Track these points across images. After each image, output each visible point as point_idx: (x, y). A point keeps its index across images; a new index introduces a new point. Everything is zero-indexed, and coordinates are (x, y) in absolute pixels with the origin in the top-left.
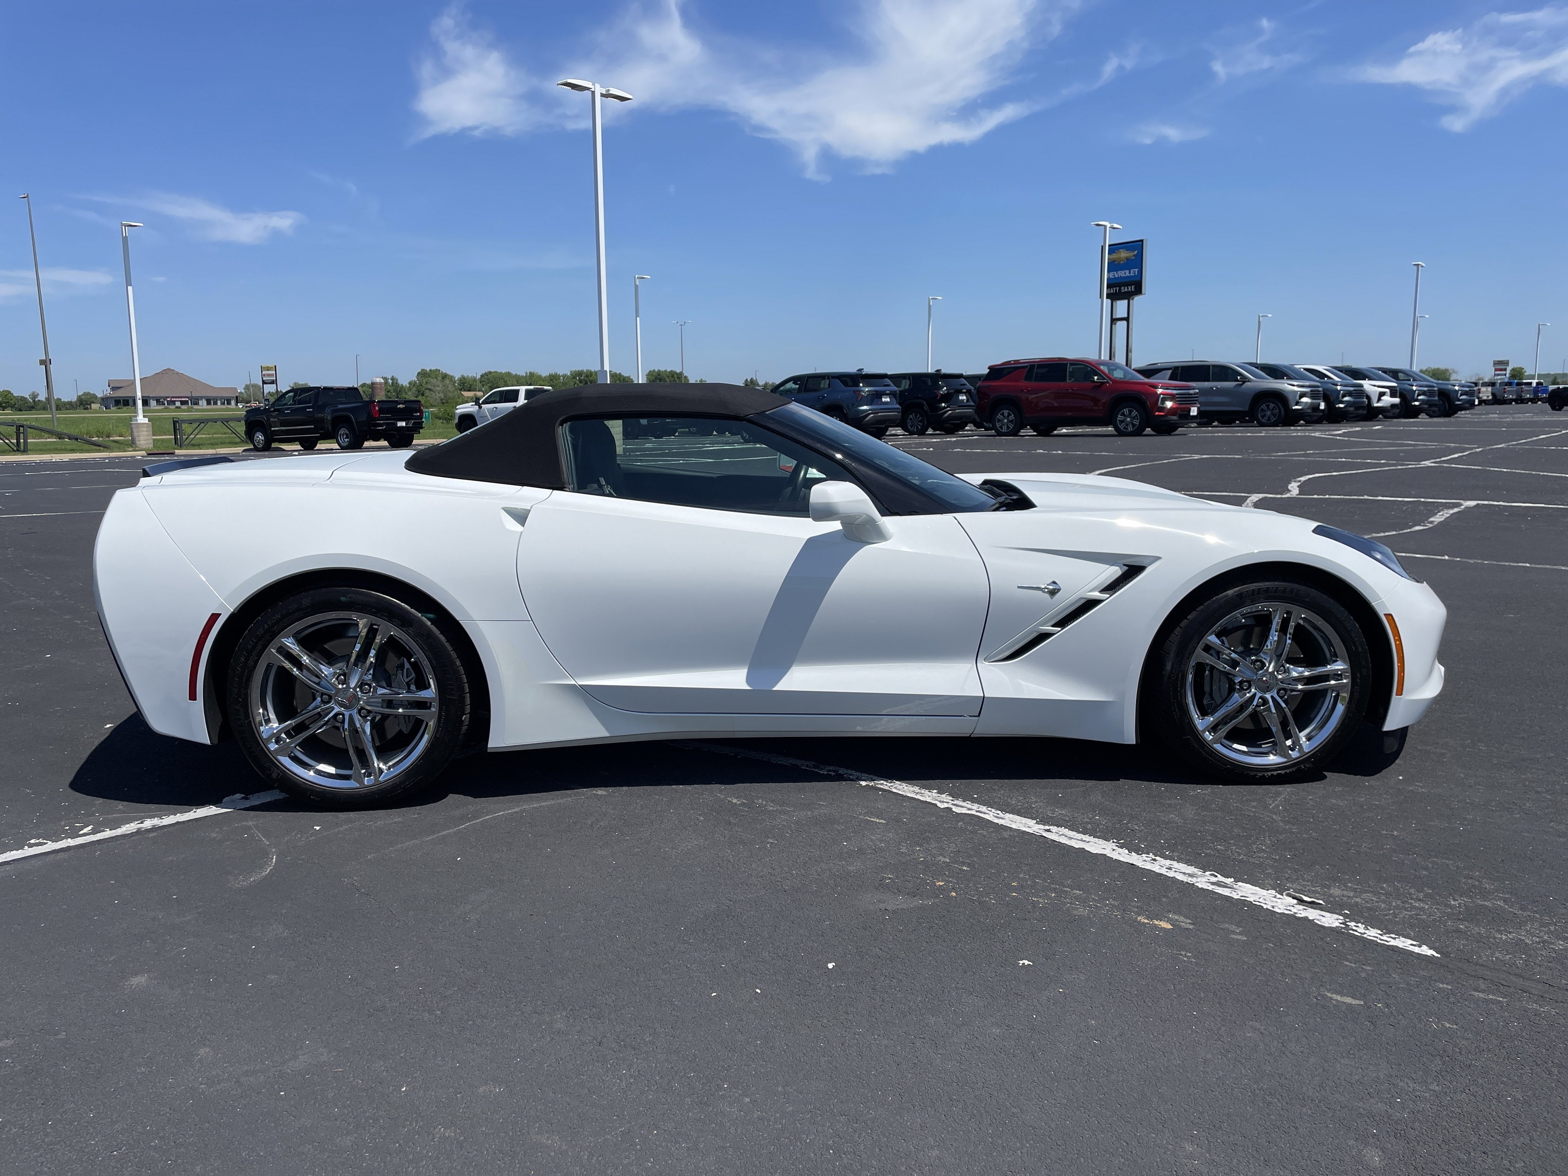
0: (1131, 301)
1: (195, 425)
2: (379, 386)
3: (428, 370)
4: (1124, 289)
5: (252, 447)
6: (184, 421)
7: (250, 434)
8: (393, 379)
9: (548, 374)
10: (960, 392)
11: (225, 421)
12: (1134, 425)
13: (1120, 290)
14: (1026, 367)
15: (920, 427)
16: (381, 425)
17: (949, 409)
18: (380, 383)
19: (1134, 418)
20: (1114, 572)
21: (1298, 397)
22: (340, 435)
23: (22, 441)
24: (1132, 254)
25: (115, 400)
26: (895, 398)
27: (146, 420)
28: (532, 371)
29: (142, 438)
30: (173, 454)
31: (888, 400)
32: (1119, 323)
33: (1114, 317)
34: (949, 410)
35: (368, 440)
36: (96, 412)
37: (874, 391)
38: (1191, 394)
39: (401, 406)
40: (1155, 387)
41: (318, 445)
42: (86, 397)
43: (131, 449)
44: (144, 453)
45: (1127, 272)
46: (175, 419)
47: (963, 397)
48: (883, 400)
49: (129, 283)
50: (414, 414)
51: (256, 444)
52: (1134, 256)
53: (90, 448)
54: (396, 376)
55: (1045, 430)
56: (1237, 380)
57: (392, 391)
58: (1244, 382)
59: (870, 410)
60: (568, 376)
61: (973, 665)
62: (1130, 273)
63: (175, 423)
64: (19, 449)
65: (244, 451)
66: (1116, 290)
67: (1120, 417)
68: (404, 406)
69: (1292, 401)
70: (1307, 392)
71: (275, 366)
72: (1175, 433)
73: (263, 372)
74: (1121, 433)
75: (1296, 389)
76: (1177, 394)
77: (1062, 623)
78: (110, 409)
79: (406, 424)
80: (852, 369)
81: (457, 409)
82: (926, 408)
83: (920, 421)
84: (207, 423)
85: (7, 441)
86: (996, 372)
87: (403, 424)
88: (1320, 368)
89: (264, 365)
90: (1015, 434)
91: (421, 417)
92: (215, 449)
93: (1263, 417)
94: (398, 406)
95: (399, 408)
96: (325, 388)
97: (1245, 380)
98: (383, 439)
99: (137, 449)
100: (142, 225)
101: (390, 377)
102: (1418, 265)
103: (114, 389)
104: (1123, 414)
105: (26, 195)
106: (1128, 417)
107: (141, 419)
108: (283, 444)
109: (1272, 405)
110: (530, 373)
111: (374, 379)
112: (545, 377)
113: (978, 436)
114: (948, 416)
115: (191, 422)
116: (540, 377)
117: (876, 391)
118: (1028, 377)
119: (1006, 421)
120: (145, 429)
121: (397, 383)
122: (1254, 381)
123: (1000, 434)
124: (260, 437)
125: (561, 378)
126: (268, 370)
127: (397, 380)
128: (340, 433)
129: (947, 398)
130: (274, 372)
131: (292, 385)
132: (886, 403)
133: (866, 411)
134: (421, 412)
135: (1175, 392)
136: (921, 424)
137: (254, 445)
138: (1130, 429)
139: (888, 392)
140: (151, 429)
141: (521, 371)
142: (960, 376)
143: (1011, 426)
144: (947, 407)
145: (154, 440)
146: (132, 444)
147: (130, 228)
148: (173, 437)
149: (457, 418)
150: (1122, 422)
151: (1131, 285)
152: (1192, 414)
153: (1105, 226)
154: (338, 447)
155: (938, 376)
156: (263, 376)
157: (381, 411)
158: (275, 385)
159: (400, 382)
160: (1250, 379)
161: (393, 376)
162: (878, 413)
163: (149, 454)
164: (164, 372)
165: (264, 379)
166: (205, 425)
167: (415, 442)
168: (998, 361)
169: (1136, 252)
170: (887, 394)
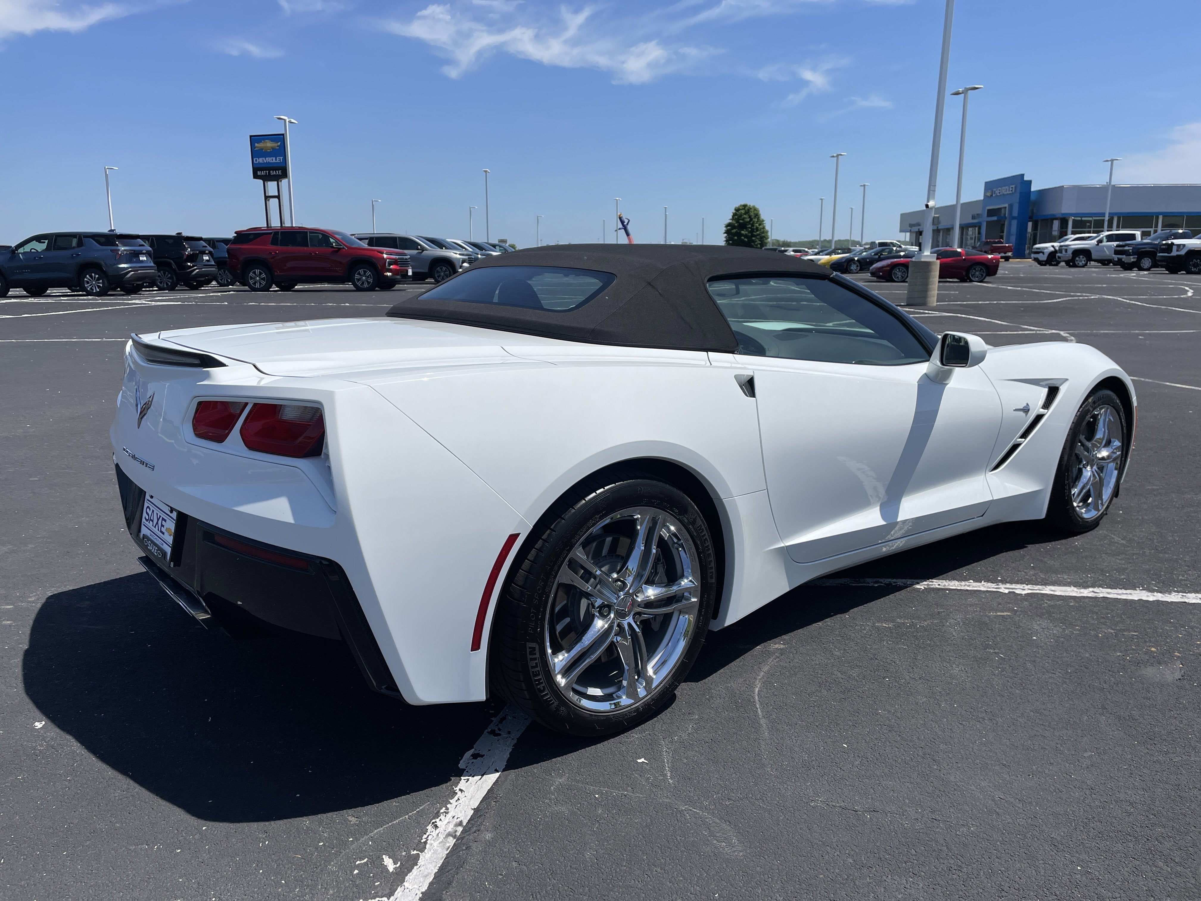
0: (280, 183)
4: (273, 173)
10: (203, 253)
12: (368, 283)
13: (269, 173)
14: (271, 233)
15: (170, 284)
17: (195, 267)
19: (368, 277)
20: (1045, 392)
21: (461, 264)
24: (276, 145)
26: (151, 257)
31: (145, 259)
32: (271, 200)
33: (267, 195)
34: (196, 269)
37: (131, 250)
38: (407, 259)
40: (382, 253)
45: (274, 159)
47: (206, 258)
48: (141, 259)
52: (278, 146)
55: (287, 286)
56: (418, 249)
58: (423, 251)
59: (130, 268)
61: (984, 476)
62: (276, 160)
66: (266, 173)
67: (357, 276)
69: (458, 266)
70: (466, 259)
72: (394, 289)
74: (359, 289)
75: (458, 256)
76: (399, 259)
77: (1024, 435)
80: (105, 230)
82: (174, 266)
83: (169, 278)
86: (242, 237)
88: (459, 242)
90: (266, 289)
93: (439, 276)
97: (423, 249)
102: (486, 171)
104: (359, 274)
106: (364, 276)
109: (444, 268)
113: (234, 291)
114: (196, 274)
117: (134, 251)
118: (274, 242)
119: (258, 278)
122: (430, 250)
123: (254, 289)
129: (192, 258)
132: (142, 261)
133: (124, 269)
135: (397, 257)
136: (171, 281)
138: (366, 285)
139: (144, 252)
142: (201, 239)
143: (264, 283)
144: (193, 266)
150: (358, 280)
151: (279, 170)
152: (409, 274)
153: (285, 120)
155: (179, 239)
160: (426, 248)
162: (138, 271)
168: (244, 227)
169: (279, 144)
170: (143, 254)
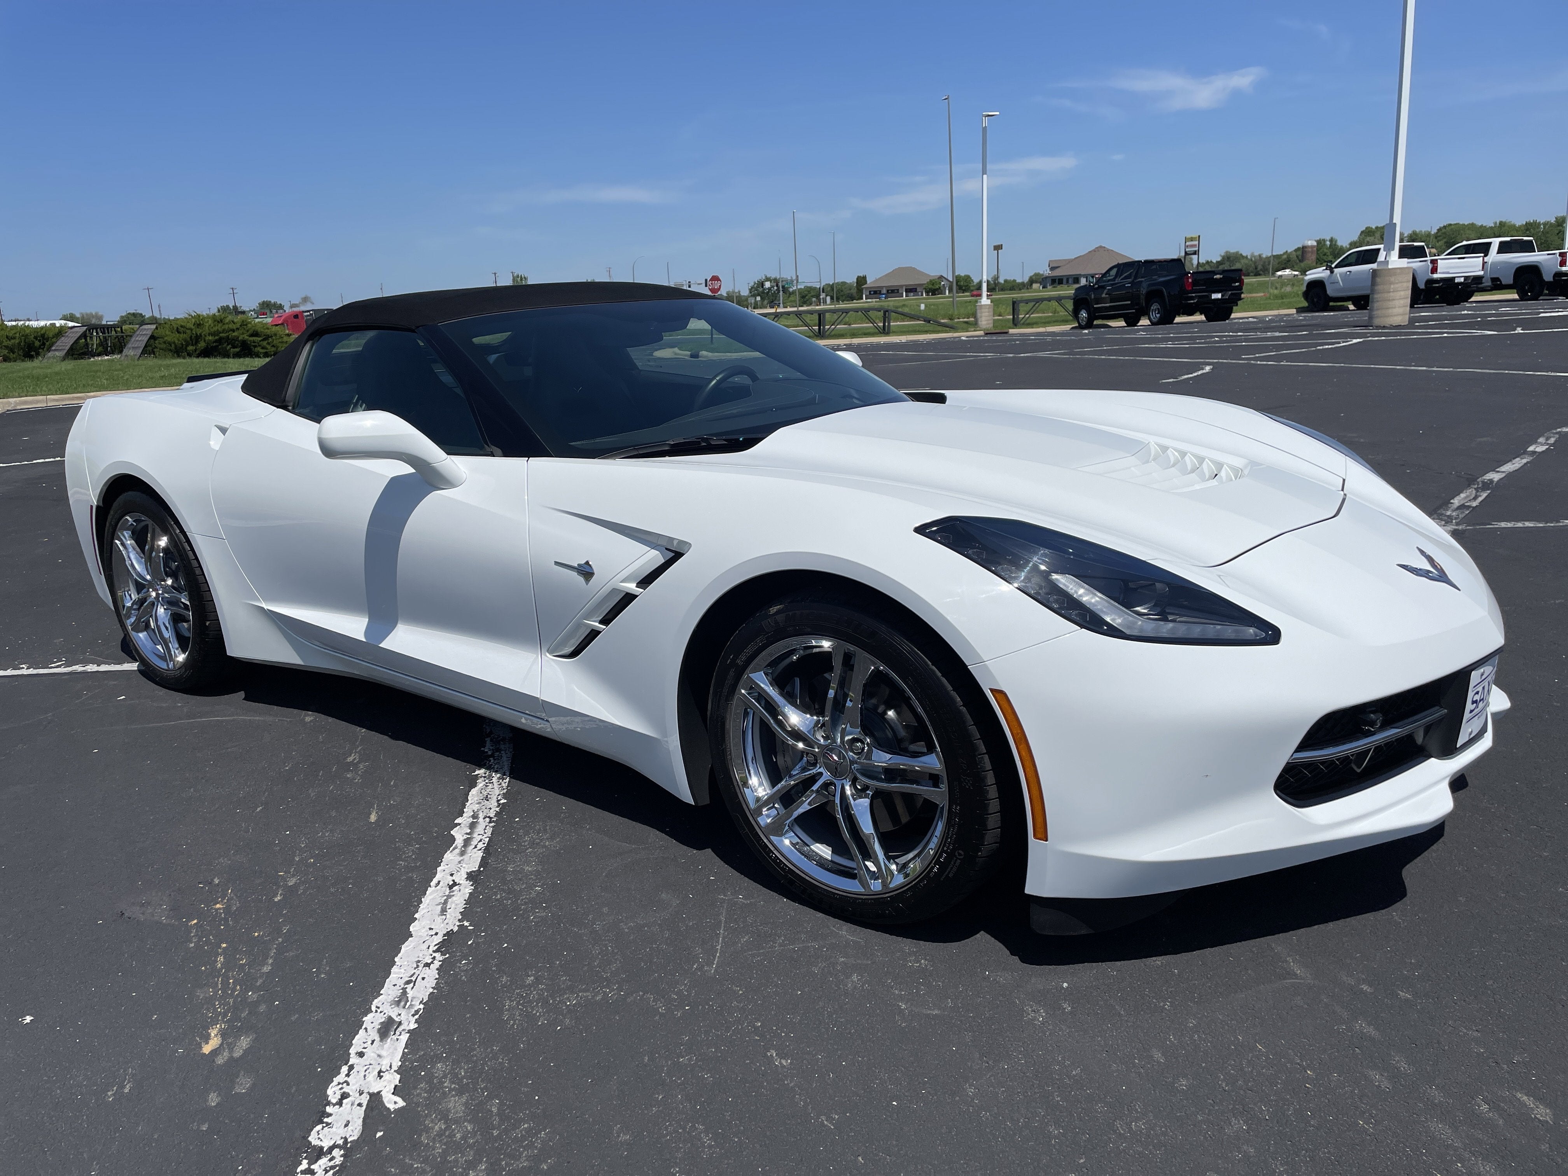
1: (1031, 304)
2: (1310, 250)
3: (1374, 227)
5: (1077, 325)
6: (1021, 301)
7: (1076, 313)
8: (1331, 240)
9: (1524, 223)
11: (1059, 299)
16: (1192, 298)
18: (1312, 247)
20: (653, 557)
22: (1153, 310)
23: (887, 324)
25: (1052, 280)
27: (988, 302)
28: (1504, 220)
29: (984, 319)
30: (1006, 333)
35: (1179, 314)
36: (1036, 291)
39: (1218, 276)
41: (1141, 321)
42: (1037, 277)
43: (973, 330)
44: (982, 333)
46: (1014, 300)
49: (984, 172)
50: (1233, 285)
51: (1080, 321)
53: (940, 329)
54: (1335, 237)
57: (1329, 254)
60: (1551, 224)
61: (538, 656)
63: (1014, 303)
64: (885, 331)
65: (1073, 328)
68: (1221, 276)
71: (1199, 236)
73: (1187, 244)
77: (606, 621)
78: (1047, 288)
79: (1222, 296)
81: (1306, 275)
84: (1042, 301)
85: (875, 325)
87: (1219, 296)
89: (1189, 236)
91: (1240, 288)
92: (1045, 327)
94: (1215, 277)
95: (1216, 279)
96: (1146, 262)
98: (1198, 313)
99: (978, 329)
100: (998, 113)
101: (1328, 238)
103: (1052, 269)
105: (947, 97)
107: (985, 301)
108: (1111, 321)
110: (1501, 223)
111: (1306, 242)
112: (1520, 227)
115: (1027, 301)
116: (1513, 227)
120: (987, 310)
121: (1335, 245)
124: (1084, 314)
125: (1542, 226)
126: (1192, 241)
127: (1336, 241)
128: (1152, 308)
130: (1197, 243)
131: (1223, 254)
134: (1241, 282)
137: (1079, 323)
140: (991, 310)
141: (1489, 222)
145: (994, 320)
146: (975, 325)
147: (989, 117)
148: (1011, 317)
149: (1305, 285)
154: (1150, 323)
156: (1186, 246)
157: (1195, 283)
158: (1197, 256)
159: (1339, 243)
161: (1332, 238)
163: (987, 334)
164: (1096, 250)
165: (1187, 250)
166: (1040, 304)
167: (1233, 316)
